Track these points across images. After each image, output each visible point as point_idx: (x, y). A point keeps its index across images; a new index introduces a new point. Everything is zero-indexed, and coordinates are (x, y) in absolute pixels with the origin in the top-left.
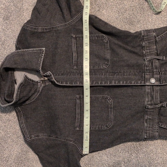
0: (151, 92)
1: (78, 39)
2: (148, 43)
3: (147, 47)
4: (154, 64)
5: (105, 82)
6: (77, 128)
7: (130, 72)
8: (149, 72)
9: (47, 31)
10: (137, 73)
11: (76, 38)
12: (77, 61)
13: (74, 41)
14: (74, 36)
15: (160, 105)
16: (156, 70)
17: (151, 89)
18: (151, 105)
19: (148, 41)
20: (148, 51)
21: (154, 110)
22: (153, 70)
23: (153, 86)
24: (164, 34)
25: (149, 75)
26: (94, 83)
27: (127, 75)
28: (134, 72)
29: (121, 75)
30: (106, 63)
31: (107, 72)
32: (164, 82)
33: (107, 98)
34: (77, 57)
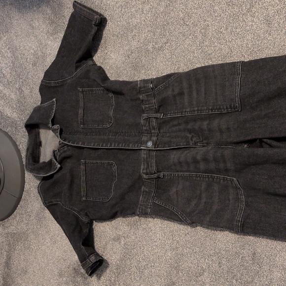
0: (147, 158)
1: (84, 93)
2: (145, 96)
3: (146, 101)
4: (151, 123)
5: (106, 145)
7: (131, 132)
8: (147, 133)
9: (60, 84)
10: (137, 134)
11: (83, 92)
12: (83, 119)
13: (81, 95)
14: (81, 90)
15: (156, 175)
16: (154, 131)
17: (147, 154)
18: (147, 174)
19: (146, 93)
20: (147, 106)
21: (151, 181)
22: (151, 131)
23: (149, 150)
24: (161, 86)
25: (147, 136)
26: (96, 144)
27: (127, 136)
28: (134, 132)
29: (123, 136)
30: (110, 121)
31: (111, 131)
32: (160, 146)
33: (112, 164)
34: (83, 114)
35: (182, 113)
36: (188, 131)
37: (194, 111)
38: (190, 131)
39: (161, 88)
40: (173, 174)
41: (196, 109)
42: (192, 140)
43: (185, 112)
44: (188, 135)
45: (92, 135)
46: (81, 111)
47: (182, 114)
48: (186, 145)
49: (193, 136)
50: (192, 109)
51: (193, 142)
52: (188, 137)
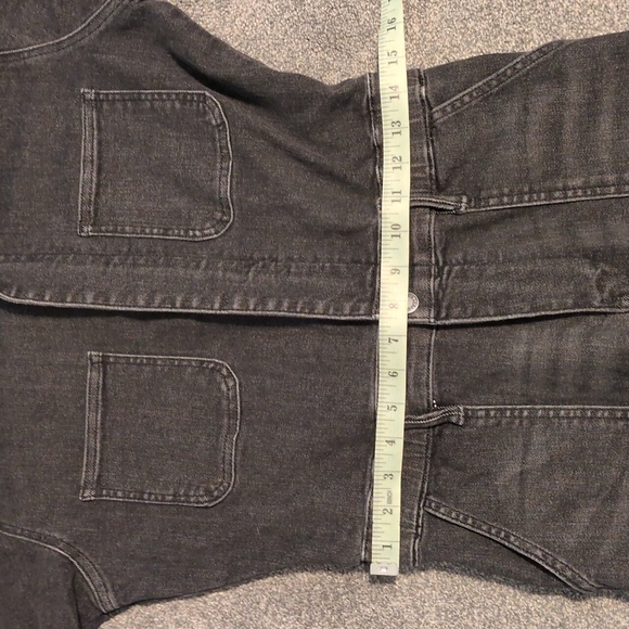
1: (105, 106)
6: (85, 488)
7: (316, 260)
10: (342, 268)
11: (98, 102)
12: (96, 203)
13: (88, 115)
14: (91, 95)
16: (426, 258)
24: (470, 94)
26: (158, 300)
27: (298, 274)
28: (331, 260)
29: (278, 272)
30: (219, 215)
31: (220, 254)
32: (456, 311)
33: (216, 370)
34: (98, 185)
35: (550, 192)
36: (586, 256)
37: (603, 185)
38: (593, 257)
39: (467, 99)
40: (512, 410)
41: (611, 178)
42: (600, 288)
43: (565, 189)
44: (588, 271)
45: (135, 265)
46: (87, 175)
47: (551, 198)
48: (576, 305)
49: (604, 272)
50: (593, 180)
51: (606, 295)
52: (587, 278)
